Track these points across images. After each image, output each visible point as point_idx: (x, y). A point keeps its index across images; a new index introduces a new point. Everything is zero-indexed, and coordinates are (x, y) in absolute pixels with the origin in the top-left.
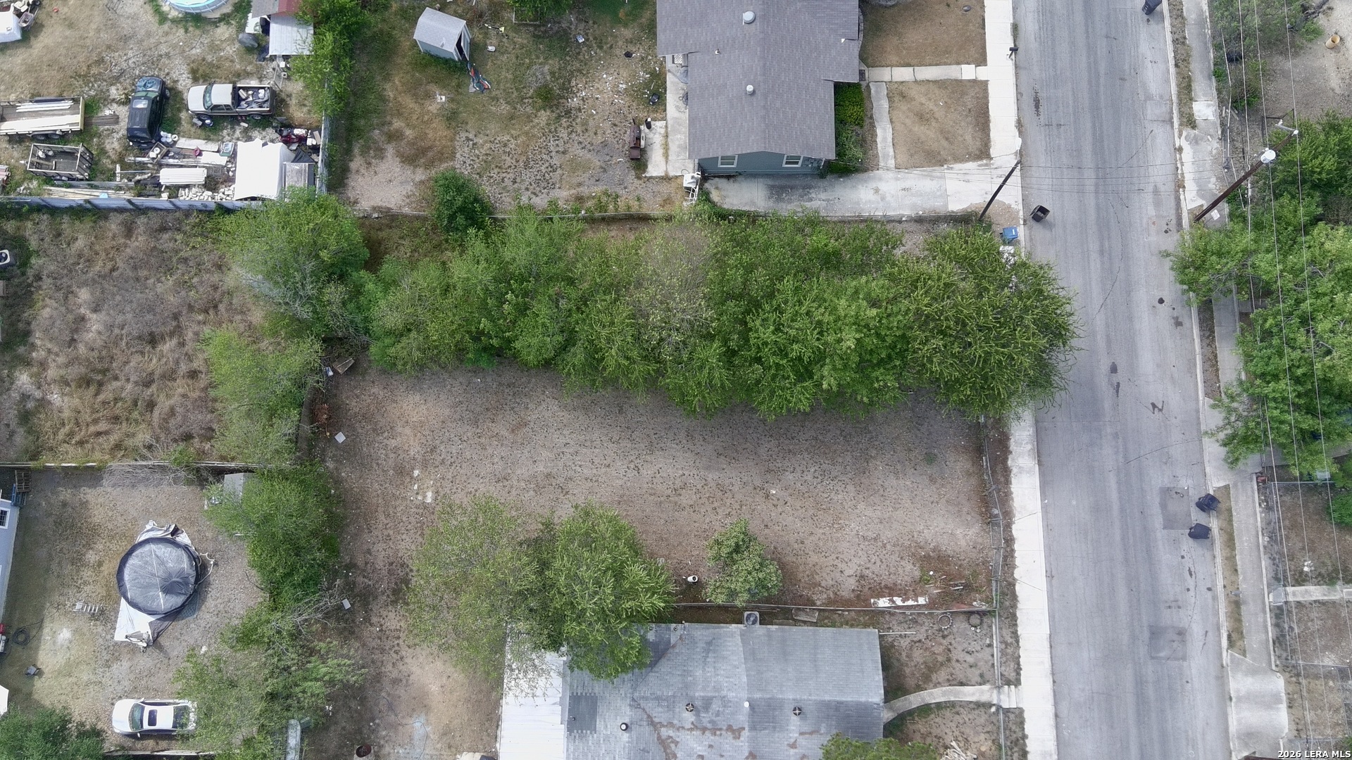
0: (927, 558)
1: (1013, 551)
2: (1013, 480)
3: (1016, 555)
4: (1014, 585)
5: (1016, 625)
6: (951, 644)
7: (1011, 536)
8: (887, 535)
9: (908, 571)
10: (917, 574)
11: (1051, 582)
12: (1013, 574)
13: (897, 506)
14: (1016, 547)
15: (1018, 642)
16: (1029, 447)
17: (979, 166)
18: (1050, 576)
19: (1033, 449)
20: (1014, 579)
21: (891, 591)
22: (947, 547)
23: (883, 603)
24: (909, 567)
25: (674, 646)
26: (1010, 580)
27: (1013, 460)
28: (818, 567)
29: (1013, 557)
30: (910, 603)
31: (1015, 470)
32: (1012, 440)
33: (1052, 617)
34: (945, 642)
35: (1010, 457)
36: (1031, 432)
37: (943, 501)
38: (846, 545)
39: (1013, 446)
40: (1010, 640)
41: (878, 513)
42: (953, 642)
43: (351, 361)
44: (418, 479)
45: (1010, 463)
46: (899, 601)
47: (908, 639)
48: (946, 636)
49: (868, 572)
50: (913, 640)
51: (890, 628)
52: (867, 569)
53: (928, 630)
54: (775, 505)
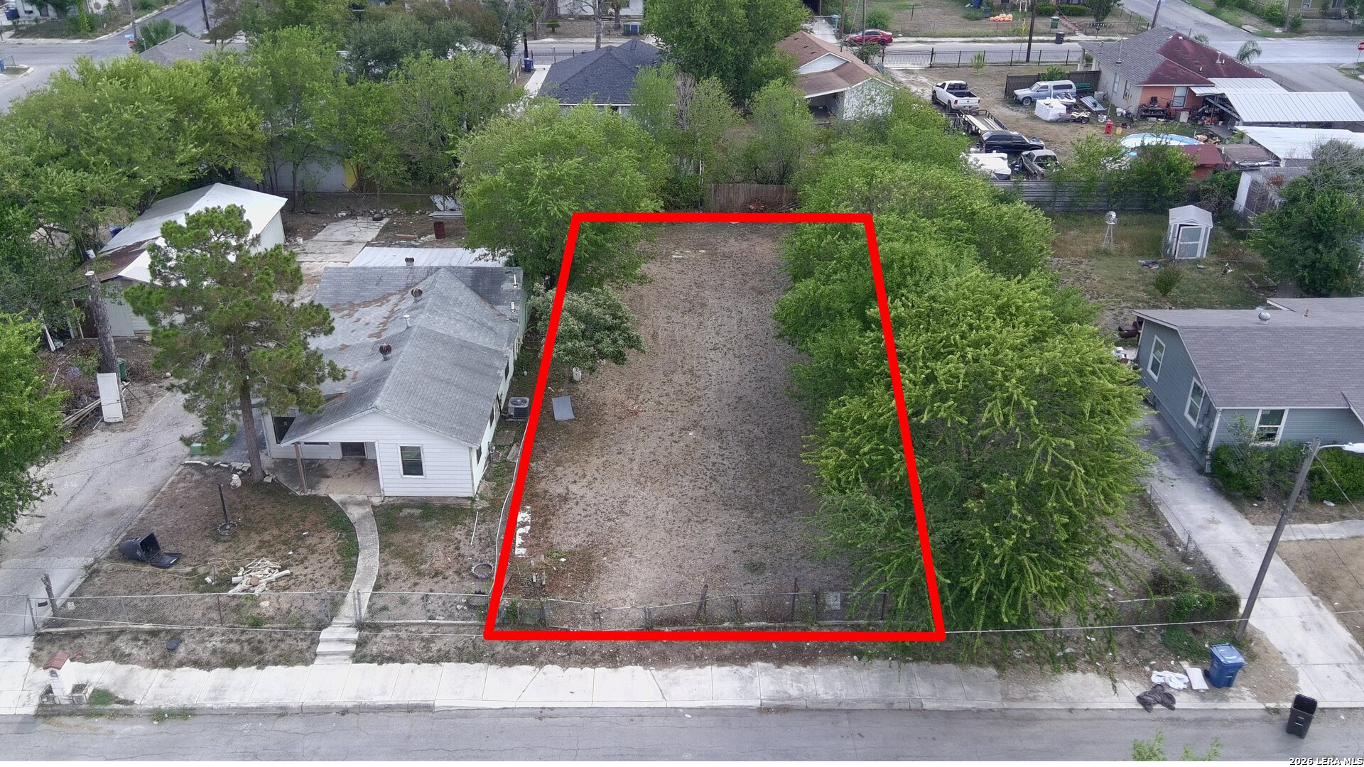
0: (589, 558)
1: (595, 664)
3: (587, 670)
4: (531, 663)
5: (460, 660)
6: (445, 578)
7: (623, 664)
9: (569, 540)
10: (564, 548)
12: (552, 663)
14: (601, 671)
15: (430, 661)
18: (542, 714)
20: (542, 665)
21: (540, 524)
23: (524, 517)
24: (576, 541)
25: (492, 307)
26: (542, 658)
27: (765, 669)
29: (583, 664)
30: (519, 540)
31: (746, 671)
32: (803, 669)
33: (465, 713)
34: (451, 573)
35: (770, 666)
36: (823, 696)
39: (789, 671)
42: (449, 581)
44: (696, 252)
45: (759, 665)
46: (523, 530)
47: (463, 538)
48: (458, 573)
49: (572, 504)
50: (460, 542)
51: (484, 521)
52: (577, 503)
53: (472, 556)
54: (672, 435)
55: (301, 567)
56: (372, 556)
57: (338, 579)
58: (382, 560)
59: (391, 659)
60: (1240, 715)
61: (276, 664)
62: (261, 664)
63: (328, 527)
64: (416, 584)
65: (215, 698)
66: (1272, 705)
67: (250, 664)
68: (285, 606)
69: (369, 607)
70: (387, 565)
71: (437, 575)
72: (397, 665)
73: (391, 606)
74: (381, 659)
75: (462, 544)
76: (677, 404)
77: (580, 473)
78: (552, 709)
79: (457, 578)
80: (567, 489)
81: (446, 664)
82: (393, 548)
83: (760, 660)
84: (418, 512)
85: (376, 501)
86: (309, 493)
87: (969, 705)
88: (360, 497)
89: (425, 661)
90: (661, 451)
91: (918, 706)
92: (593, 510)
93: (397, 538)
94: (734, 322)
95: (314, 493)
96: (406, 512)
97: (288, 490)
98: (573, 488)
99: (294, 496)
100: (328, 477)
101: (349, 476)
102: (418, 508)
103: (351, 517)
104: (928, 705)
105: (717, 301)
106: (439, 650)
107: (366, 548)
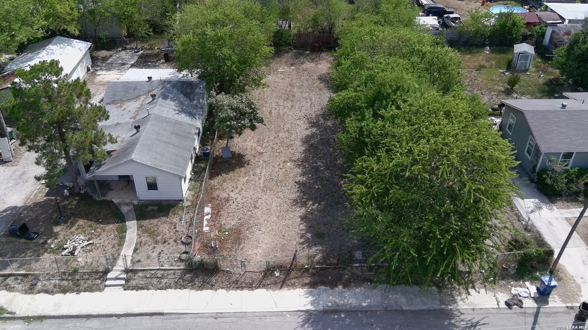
0: (239, 232)
5: (176, 288)
9: (230, 222)
10: (227, 226)
11: (212, 316)
15: (161, 288)
16: (340, 303)
18: (217, 316)
19: (338, 306)
20: (216, 290)
21: (216, 214)
23: (207, 210)
24: (233, 223)
26: (216, 286)
27: (326, 290)
29: (237, 288)
32: (343, 289)
35: (328, 288)
39: (338, 290)
44: (290, 68)
46: (207, 217)
47: (178, 222)
48: (175, 241)
49: (231, 202)
50: (176, 224)
51: (188, 213)
52: (234, 202)
53: (183, 231)
54: (279, 165)
55: (98, 239)
56: (133, 232)
57: (116, 245)
58: (138, 234)
59: (142, 288)
60: (554, 310)
61: (85, 291)
62: (78, 292)
63: (112, 217)
64: (154, 247)
65: (56, 310)
66: (569, 305)
67: (73, 291)
68: (89, 260)
69: (132, 260)
70: (140, 237)
71: (165, 242)
72: (146, 291)
73: (142, 259)
74: (138, 288)
75: (177, 225)
76: (282, 148)
77: (235, 186)
78: (222, 313)
79: (175, 244)
80: (229, 195)
81: (169, 290)
82: (143, 228)
83: (323, 285)
84: (156, 208)
85: (135, 202)
86: (102, 198)
87: (424, 308)
88: (127, 201)
89: (159, 289)
90: (274, 173)
91: (400, 308)
92: (241, 206)
93: (146, 223)
94: (309, 104)
95: (105, 199)
96: (150, 208)
97: (92, 197)
98: (232, 194)
99: (95, 200)
100: (112, 190)
101: (122, 189)
102: (156, 206)
103: (123, 211)
104: (405, 308)
105: (300, 94)
106: (166, 283)
107: (130, 228)
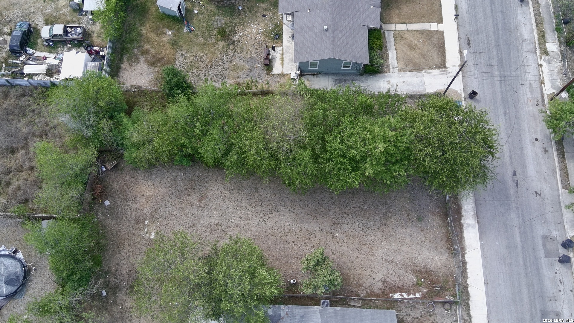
0: (420, 272)
1: (466, 269)
2: (465, 231)
3: (468, 271)
4: (467, 288)
5: (469, 310)
6: (434, 320)
7: (465, 260)
8: (398, 259)
9: (410, 279)
10: (415, 280)
11: (487, 286)
12: (466, 281)
13: (403, 243)
14: (468, 266)
15: (470, 319)
16: (472, 213)
17: (441, 71)
18: (486, 283)
19: (474, 215)
20: (467, 284)
21: (401, 290)
22: (431, 266)
23: (397, 296)
24: (410, 276)
25: (283, 318)
26: (465, 285)
27: (464, 220)
28: (361, 276)
29: (466, 272)
30: (412, 296)
31: (465, 225)
32: (463, 210)
33: (488, 305)
34: (431, 319)
35: (462, 219)
36: (473, 206)
37: (428, 241)
38: (376, 264)
39: (464, 213)
40: (466, 318)
41: (393, 246)
42: (436, 319)
43: (115, 163)
44: (147, 226)
45: (462, 221)
46: (405, 296)
47: (411, 317)
49: (388, 279)
53: (422, 312)
75: (415, 317)
76: (313, 239)
77: (368, 276)
78: (484, 280)
81: (471, 314)
90: (350, 246)
92: (392, 271)
106: (467, 316)
